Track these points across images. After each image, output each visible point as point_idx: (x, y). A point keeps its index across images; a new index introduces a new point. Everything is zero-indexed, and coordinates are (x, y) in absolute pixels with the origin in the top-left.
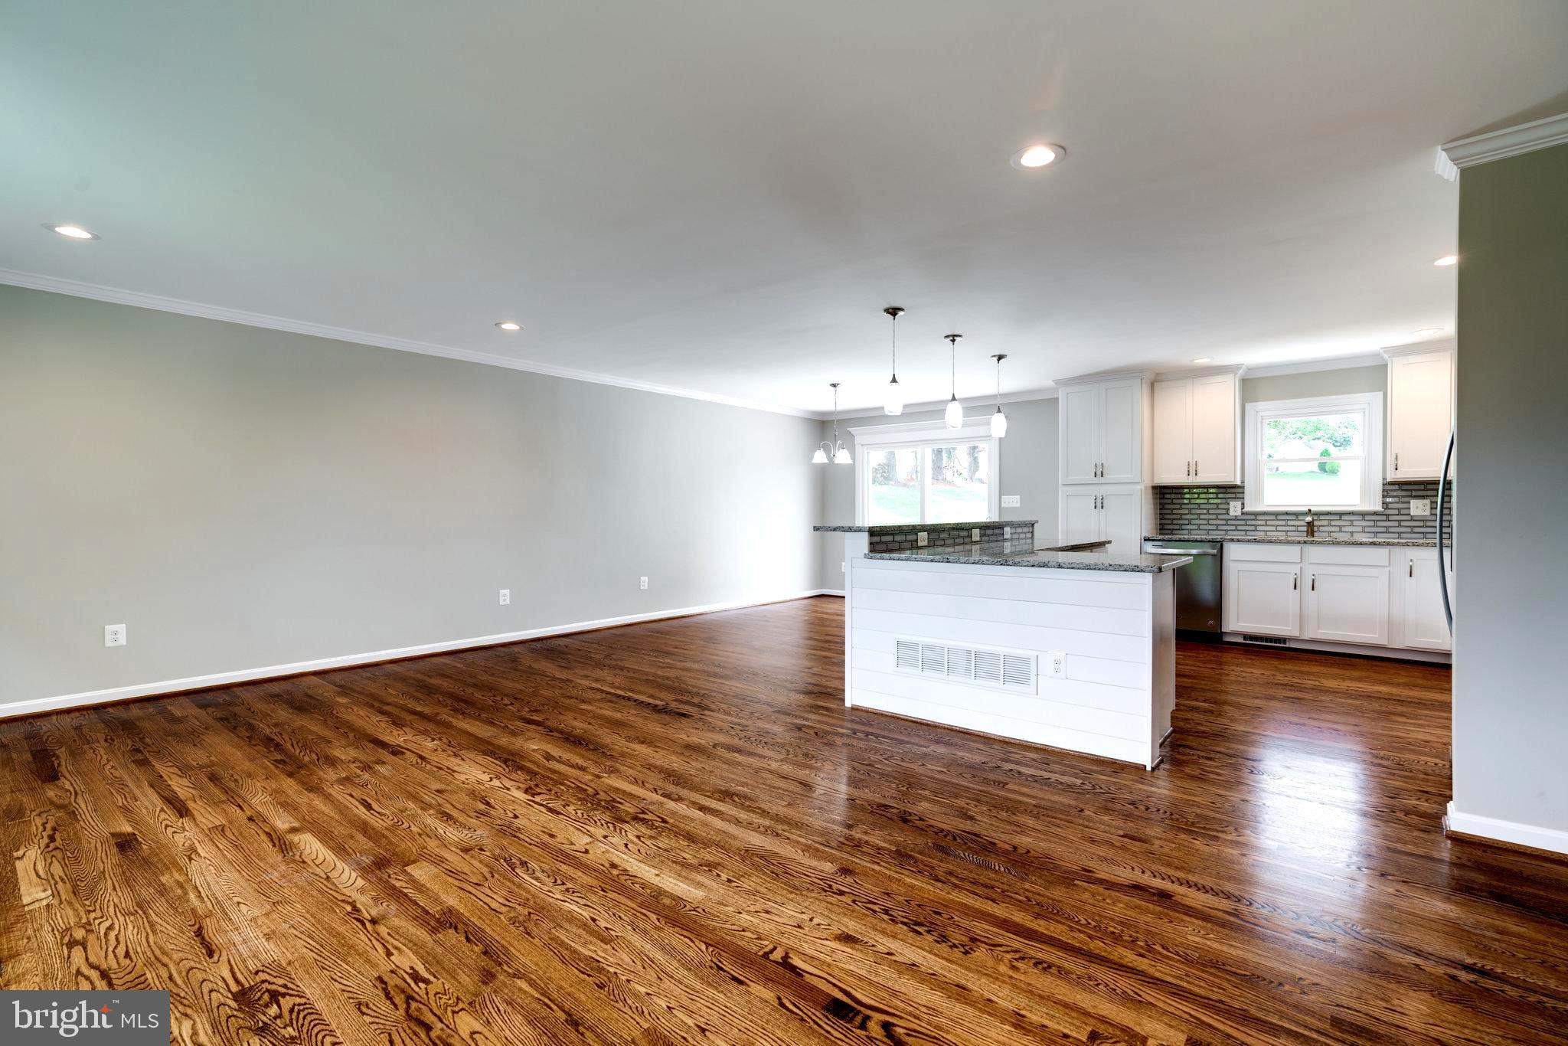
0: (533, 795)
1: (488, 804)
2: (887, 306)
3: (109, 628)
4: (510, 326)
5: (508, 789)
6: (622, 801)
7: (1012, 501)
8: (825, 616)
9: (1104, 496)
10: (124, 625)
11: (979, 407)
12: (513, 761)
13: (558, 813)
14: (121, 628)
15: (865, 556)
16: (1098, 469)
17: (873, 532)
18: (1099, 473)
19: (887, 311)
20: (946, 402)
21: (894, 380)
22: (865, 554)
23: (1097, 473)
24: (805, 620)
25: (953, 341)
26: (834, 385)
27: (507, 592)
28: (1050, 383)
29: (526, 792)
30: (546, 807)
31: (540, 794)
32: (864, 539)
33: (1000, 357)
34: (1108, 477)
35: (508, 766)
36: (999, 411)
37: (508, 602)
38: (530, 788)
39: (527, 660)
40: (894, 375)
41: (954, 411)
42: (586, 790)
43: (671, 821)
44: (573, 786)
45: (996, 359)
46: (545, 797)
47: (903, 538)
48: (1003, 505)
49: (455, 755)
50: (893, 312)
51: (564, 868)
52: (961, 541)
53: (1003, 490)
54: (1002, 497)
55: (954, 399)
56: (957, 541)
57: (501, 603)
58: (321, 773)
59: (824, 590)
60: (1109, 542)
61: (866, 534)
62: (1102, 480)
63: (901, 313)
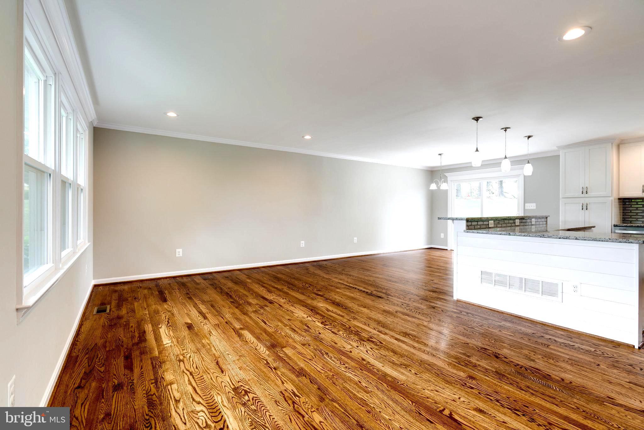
0: (325, 325)
1: (308, 327)
2: (474, 116)
3: (178, 250)
4: (308, 137)
5: (315, 322)
6: (362, 332)
7: (532, 206)
8: (434, 257)
9: (588, 204)
10: (181, 249)
11: (518, 161)
12: (314, 310)
13: (336, 334)
14: (181, 250)
15: (464, 231)
16: (584, 189)
17: (468, 220)
18: (585, 192)
19: (473, 119)
20: (501, 159)
21: (477, 150)
22: (464, 230)
23: (584, 192)
24: (426, 259)
25: (506, 130)
26: (440, 154)
27: (303, 242)
28: (555, 148)
29: (322, 323)
30: (331, 331)
31: (327, 325)
32: (464, 224)
33: (529, 137)
34: (590, 194)
35: (313, 312)
36: (529, 163)
37: (304, 246)
38: (323, 322)
39: (312, 269)
40: (477, 148)
41: (506, 164)
42: (345, 325)
43: (384, 343)
44: (340, 323)
45: (527, 138)
46: (329, 326)
47: (482, 223)
48: (526, 208)
49: (292, 306)
50: (477, 119)
51: (343, 357)
52: (510, 225)
53: (526, 200)
54: (526, 204)
55: (506, 158)
56: (508, 225)
57: (301, 246)
58: (247, 308)
59: (432, 245)
60: (594, 227)
61: (465, 222)
62: (586, 195)
63: (480, 119)
